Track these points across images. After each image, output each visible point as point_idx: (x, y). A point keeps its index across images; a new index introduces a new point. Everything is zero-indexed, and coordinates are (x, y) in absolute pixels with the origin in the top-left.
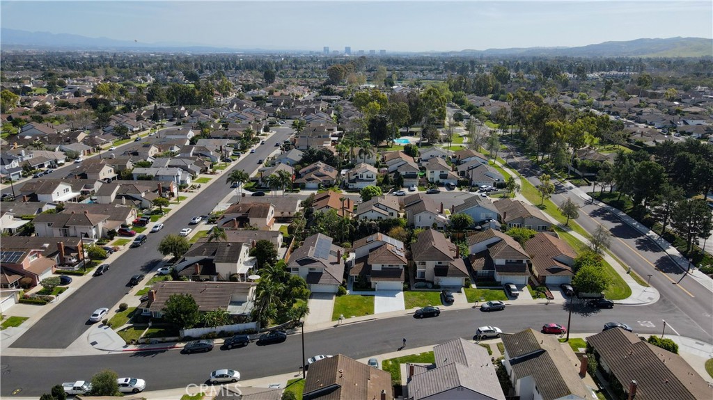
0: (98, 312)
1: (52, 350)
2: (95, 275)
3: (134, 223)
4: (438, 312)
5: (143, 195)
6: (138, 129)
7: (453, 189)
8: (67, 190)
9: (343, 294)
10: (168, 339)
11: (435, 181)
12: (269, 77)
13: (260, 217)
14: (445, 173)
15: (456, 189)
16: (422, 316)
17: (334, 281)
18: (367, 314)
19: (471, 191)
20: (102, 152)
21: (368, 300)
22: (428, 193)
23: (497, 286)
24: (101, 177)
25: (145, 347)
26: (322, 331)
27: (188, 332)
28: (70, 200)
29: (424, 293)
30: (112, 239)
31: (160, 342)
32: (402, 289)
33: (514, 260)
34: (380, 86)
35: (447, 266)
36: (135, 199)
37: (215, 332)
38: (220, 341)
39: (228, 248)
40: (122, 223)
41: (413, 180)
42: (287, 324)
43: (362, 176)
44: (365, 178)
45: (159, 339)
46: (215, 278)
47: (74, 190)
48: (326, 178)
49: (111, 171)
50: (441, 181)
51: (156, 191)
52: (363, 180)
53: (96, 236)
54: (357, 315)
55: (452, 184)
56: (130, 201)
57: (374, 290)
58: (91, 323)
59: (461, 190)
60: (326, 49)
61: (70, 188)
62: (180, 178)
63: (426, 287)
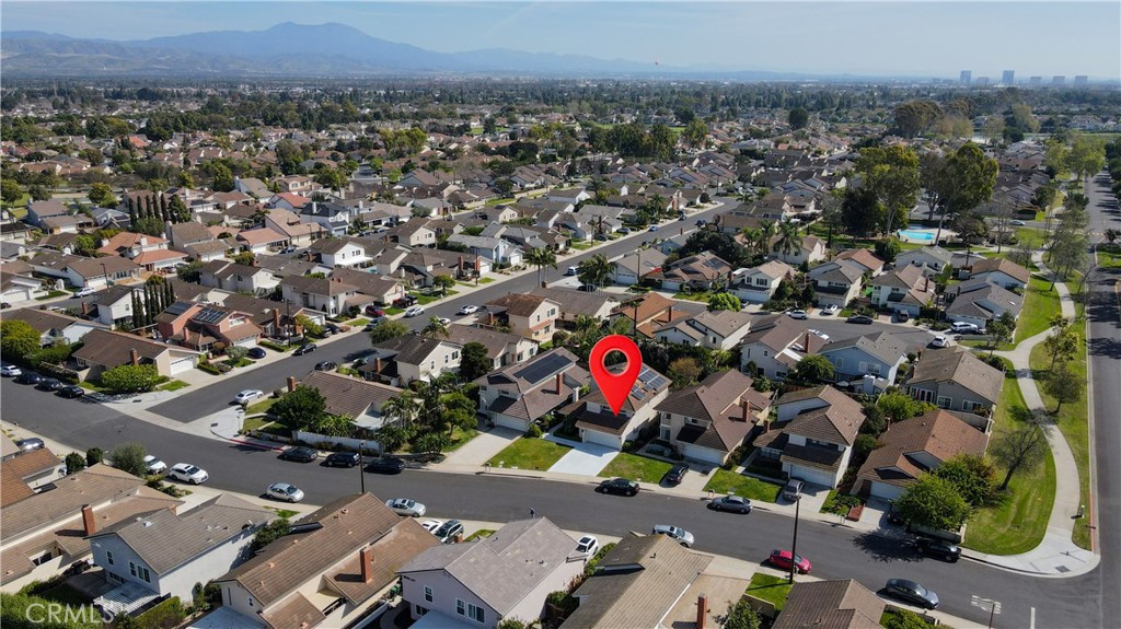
0: (246, 393)
1: (175, 422)
2: (294, 355)
3: (395, 302)
4: (634, 491)
5: (430, 268)
6: (533, 185)
7: (905, 321)
8: (358, 252)
9: (534, 436)
10: (280, 438)
11: (881, 303)
12: (797, 120)
13: (521, 315)
14: (901, 292)
15: (910, 323)
16: (606, 490)
17: (524, 415)
18: (537, 468)
19: (933, 328)
20: (464, 212)
21: (558, 450)
22: (848, 322)
23: (780, 478)
24: (414, 241)
25: (254, 441)
26: (454, 475)
27: (302, 434)
28: (356, 266)
29: (648, 461)
30: (354, 317)
31: (270, 440)
32: (621, 448)
33: (825, 441)
34: (993, 141)
35: (705, 429)
36: (417, 272)
37: (331, 443)
38: (323, 455)
39: (420, 345)
40: (375, 299)
41: (836, 296)
42: (422, 456)
43: (749, 280)
44: (754, 283)
45: (271, 436)
46: (394, 381)
47: (367, 253)
48: (697, 277)
49: (430, 235)
50: (890, 305)
51: (454, 266)
52: (750, 287)
53: (335, 311)
54: (522, 467)
55: (904, 312)
56: (410, 274)
57: (580, 440)
58: (235, 403)
59: (917, 324)
60: (966, 75)
61: (362, 251)
62: (501, 254)
63: (661, 453)
